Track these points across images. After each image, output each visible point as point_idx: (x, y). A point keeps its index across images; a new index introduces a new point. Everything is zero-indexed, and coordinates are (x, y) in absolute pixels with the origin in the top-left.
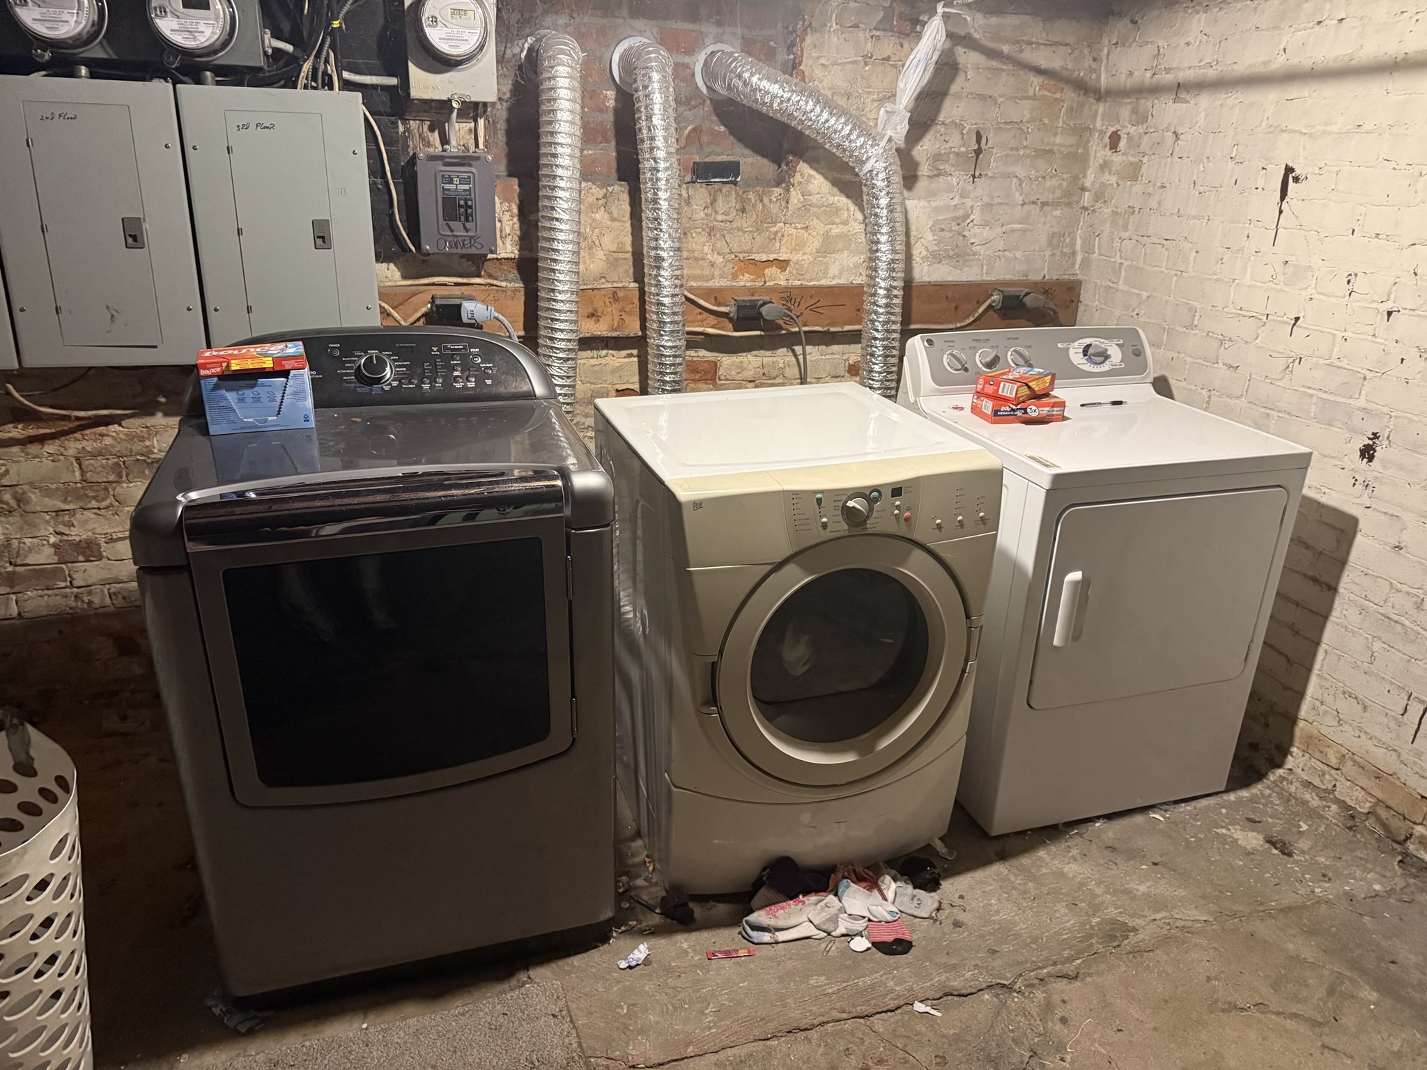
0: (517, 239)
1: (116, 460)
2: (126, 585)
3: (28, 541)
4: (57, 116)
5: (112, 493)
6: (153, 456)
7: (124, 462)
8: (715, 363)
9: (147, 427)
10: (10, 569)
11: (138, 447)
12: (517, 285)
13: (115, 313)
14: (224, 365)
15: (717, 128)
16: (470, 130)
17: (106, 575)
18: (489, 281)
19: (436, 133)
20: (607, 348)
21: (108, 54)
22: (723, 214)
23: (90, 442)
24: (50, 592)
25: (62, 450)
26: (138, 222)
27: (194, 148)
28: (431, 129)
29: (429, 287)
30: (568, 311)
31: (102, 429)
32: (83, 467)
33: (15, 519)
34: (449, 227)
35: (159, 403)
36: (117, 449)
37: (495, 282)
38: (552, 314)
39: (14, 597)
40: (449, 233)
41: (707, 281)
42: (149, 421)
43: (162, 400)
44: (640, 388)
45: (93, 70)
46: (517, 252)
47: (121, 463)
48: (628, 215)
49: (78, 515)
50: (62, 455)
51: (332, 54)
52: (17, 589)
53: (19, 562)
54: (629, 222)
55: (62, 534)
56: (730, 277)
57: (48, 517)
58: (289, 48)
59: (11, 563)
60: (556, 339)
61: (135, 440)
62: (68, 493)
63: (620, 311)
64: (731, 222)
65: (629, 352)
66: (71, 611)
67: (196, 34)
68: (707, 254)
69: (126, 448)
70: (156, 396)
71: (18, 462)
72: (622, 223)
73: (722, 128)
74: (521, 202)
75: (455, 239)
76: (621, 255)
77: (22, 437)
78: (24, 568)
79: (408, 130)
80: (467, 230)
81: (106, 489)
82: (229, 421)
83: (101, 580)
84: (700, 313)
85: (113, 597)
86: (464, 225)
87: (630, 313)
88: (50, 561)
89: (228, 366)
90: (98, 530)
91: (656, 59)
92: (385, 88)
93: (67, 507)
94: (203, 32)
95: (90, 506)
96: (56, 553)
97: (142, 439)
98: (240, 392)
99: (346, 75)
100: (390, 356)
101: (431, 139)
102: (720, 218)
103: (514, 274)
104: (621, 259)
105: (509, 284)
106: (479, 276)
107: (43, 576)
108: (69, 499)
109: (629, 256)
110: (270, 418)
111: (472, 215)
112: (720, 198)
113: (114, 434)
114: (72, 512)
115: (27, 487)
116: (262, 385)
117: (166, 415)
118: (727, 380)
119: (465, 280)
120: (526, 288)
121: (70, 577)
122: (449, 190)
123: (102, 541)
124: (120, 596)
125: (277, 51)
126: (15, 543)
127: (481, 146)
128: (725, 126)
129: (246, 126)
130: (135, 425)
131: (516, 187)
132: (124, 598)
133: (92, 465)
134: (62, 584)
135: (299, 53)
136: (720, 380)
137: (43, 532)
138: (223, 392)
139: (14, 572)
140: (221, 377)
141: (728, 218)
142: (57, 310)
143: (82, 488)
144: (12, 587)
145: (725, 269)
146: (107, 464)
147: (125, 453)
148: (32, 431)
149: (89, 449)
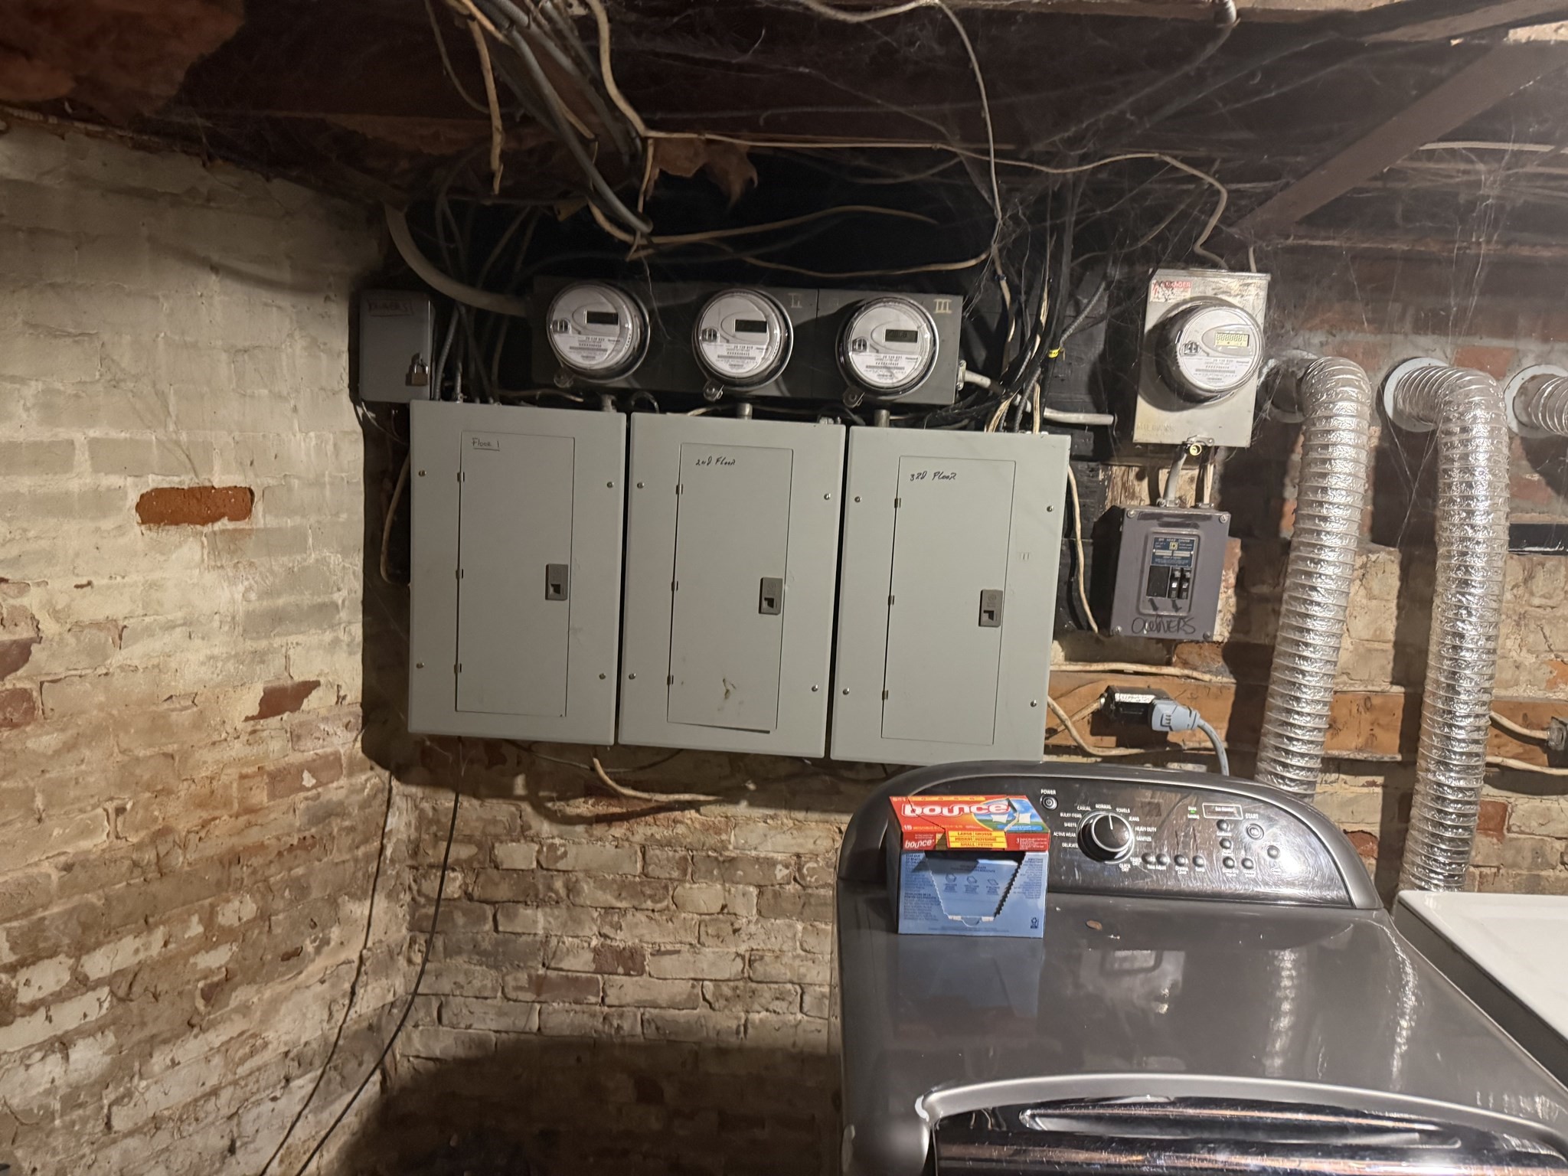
0: (1230, 617)
1: (684, 853)
2: (663, 1012)
3: (568, 940)
4: (714, 461)
5: (671, 893)
6: (727, 853)
7: (693, 857)
8: (1505, 807)
9: (727, 817)
10: (541, 971)
11: (712, 840)
12: (1225, 680)
13: (730, 688)
14: (939, 836)
15: (1528, 476)
16: (1192, 479)
17: (643, 995)
18: (1187, 672)
19: (1145, 482)
20: (1339, 771)
21: (781, 391)
22: (1543, 596)
23: (661, 829)
24: (577, 1007)
25: (629, 834)
26: (777, 584)
27: (857, 500)
28: (1140, 477)
29: (1103, 676)
30: (1315, 729)
31: (677, 814)
32: (647, 857)
33: (561, 912)
34: (1152, 602)
35: (746, 788)
36: (688, 840)
37: (1195, 674)
38: (1291, 732)
39: (538, 1006)
40: (1152, 612)
41: (1506, 688)
42: (730, 810)
43: (752, 787)
44: (1381, 832)
45: (758, 407)
46: (1227, 634)
47: (689, 858)
48: (1395, 593)
49: (629, 916)
50: (627, 840)
51: (1038, 389)
52: (542, 998)
53: (553, 965)
54: (1395, 601)
55: (606, 936)
56: (1544, 685)
57: (596, 915)
58: (986, 382)
59: (544, 965)
60: (1292, 766)
61: (711, 831)
62: (623, 887)
63: (1372, 724)
64: (1552, 608)
65: (1370, 778)
66: (595, 1035)
67: (895, 371)
68: (1510, 650)
69: (699, 840)
70: (745, 782)
71: (579, 843)
72: (1384, 603)
73: (1536, 477)
74: (1241, 569)
75: (1159, 620)
76: (1376, 645)
77: (589, 815)
78: (556, 972)
79: (1109, 478)
80: (1176, 609)
81: (666, 888)
82: (928, 917)
83: (637, 1001)
84: (1496, 736)
85: (646, 1024)
86: (1174, 602)
87: (1386, 728)
88: (587, 969)
89: (945, 838)
90: (647, 938)
91: (1480, 392)
92: (1094, 428)
93: (619, 905)
94: (903, 368)
95: (644, 906)
96: (594, 960)
97: (718, 832)
98: (951, 877)
99: (1048, 413)
100: (1126, 816)
101: (1137, 489)
102: (1536, 601)
103: (1219, 663)
104: (1377, 650)
105: (1214, 679)
106: (1169, 663)
107: (576, 986)
108: (624, 895)
109: (1389, 647)
110: (985, 919)
111: (1187, 590)
112: (1540, 575)
113: (689, 822)
114: (623, 912)
115: (581, 875)
116: (984, 869)
117: (751, 804)
118: (1522, 832)
119: (1153, 670)
120: (1238, 684)
121: (604, 991)
122: (1161, 557)
123: (648, 950)
124: (653, 1026)
125: (968, 385)
126: (554, 941)
127: (1206, 500)
128: (1540, 473)
129: (922, 476)
130: (715, 813)
131: (1238, 551)
132: (657, 1028)
133: (657, 856)
134: (593, 999)
135: (997, 389)
136: (1509, 830)
137: (587, 932)
138: (929, 875)
139: (545, 977)
140: (930, 853)
141: (1550, 603)
142: (669, 680)
143: (641, 883)
144: (538, 995)
145: (1539, 674)
146: (674, 857)
147: (696, 845)
148: (602, 809)
149: (658, 837)
